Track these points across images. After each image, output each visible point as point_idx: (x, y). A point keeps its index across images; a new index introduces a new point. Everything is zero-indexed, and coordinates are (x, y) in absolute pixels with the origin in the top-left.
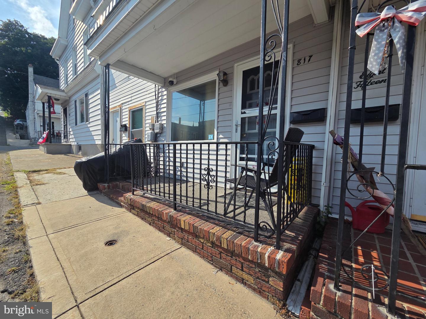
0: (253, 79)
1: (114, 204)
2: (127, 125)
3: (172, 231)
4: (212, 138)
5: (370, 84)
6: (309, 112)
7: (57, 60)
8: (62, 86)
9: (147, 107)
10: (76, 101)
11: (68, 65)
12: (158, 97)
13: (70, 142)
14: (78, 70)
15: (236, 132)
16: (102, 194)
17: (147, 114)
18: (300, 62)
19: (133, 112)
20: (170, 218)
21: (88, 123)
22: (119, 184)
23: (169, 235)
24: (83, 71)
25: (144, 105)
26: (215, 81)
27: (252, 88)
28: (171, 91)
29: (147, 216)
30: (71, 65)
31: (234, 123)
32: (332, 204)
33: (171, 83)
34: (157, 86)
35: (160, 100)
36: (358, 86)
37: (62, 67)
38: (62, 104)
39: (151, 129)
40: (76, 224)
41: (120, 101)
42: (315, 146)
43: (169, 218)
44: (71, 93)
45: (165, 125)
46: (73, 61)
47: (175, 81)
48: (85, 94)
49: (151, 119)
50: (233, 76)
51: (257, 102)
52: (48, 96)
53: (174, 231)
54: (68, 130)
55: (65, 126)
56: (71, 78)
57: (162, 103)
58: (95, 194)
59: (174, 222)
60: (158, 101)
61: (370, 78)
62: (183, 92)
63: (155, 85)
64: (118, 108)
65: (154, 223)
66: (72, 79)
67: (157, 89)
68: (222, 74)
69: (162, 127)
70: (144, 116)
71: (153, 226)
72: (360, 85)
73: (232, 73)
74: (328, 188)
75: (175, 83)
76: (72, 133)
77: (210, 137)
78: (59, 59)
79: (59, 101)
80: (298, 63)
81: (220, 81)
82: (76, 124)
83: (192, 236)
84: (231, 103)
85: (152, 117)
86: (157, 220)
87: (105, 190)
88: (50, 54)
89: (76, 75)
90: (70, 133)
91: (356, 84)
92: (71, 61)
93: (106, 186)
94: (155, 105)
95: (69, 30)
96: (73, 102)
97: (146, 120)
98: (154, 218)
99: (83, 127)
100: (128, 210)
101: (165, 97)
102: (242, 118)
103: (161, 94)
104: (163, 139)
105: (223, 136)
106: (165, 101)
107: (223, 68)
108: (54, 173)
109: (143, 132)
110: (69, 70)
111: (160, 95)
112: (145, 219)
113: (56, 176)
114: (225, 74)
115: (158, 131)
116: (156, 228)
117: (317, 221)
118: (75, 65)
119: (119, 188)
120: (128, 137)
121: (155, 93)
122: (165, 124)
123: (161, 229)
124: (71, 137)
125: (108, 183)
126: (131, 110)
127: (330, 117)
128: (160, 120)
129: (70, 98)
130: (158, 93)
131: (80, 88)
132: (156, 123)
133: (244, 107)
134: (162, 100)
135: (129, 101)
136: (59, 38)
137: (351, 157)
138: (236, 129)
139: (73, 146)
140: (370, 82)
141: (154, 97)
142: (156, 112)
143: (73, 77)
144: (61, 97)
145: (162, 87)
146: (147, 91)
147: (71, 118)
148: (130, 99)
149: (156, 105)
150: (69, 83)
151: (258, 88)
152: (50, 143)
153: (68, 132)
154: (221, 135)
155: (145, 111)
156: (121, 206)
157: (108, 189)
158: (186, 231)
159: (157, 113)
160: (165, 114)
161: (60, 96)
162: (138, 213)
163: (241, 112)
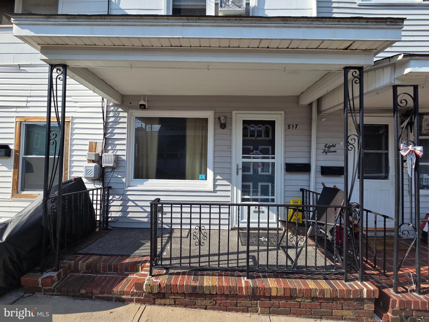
3: (252, 305)
4: (204, 178)
9: (79, 126)
18: (290, 127)
20: (253, 291)
23: (245, 311)
25: (69, 122)
29: (199, 300)
34: (105, 100)
35: (112, 122)
36: (324, 151)
45: (124, 158)
47: (147, 105)
49: (90, 145)
53: (257, 302)
57: (117, 126)
59: (260, 293)
60: (107, 122)
61: (329, 148)
63: (103, 98)
67: (105, 106)
70: (67, 137)
77: (201, 177)
83: (285, 299)
84: (230, 146)
85: (91, 142)
86: (225, 299)
94: (100, 126)
97: (73, 145)
98: (218, 298)
100: (143, 303)
101: (124, 120)
102: (243, 163)
103: (114, 114)
104: (120, 176)
105: (221, 177)
106: (123, 125)
111: (111, 115)
115: (109, 165)
116: (220, 309)
122: (123, 155)
123: (231, 308)
125: (57, 270)
126: (23, 123)
128: (111, 149)
130: (107, 111)
132: (105, 153)
133: (245, 152)
135: (19, 106)
138: (237, 172)
141: (100, 115)
142: (102, 136)
145: (117, 106)
146: (77, 102)
149: (104, 126)
154: (218, 176)
156: (122, 301)
158: (276, 297)
159: (106, 139)
160: (124, 142)
162: (175, 301)
163: (243, 156)
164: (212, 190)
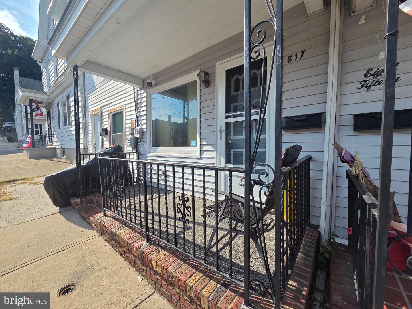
0: (238, 78)
1: (86, 224)
2: (108, 129)
3: (144, 270)
4: (195, 145)
5: (377, 83)
6: (305, 118)
7: (40, 62)
8: (46, 89)
9: (127, 110)
10: (58, 104)
11: (50, 67)
12: (137, 99)
13: (55, 145)
14: (59, 72)
15: (221, 138)
16: (75, 211)
17: (127, 118)
18: (291, 58)
19: (114, 115)
20: (141, 255)
21: (70, 126)
22: (94, 199)
23: (141, 273)
24: (64, 72)
25: (124, 108)
26: (196, 81)
27: (237, 89)
28: (151, 93)
29: (117, 245)
30: (53, 67)
31: (218, 129)
32: (335, 226)
33: (150, 84)
34: (135, 87)
35: (139, 103)
36: (362, 86)
37: (44, 70)
38: (45, 107)
39: (131, 134)
40: (30, 259)
41: (100, 104)
42: (312, 157)
43: (139, 254)
44: (53, 95)
45: (145, 130)
46: (54, 62)
47: (154, 82)
48: (67, 97)
49: (132, 123)
50: (215, 76)
51: (243, 104)
52: (29, 99)
53: (146, 270)
54: (52, 134)
55: (50, 129)
56: (53, 79)
57: (142, 106)
58: (68, 210)
59: (145, 260)
60: (137, 104)
61: (378, 76)
62: (165, 93)
63: (134, 87)
64: (99, 111)
65: (125, 254)
66: (54, 82)
67: (136, 91)
68: (202, 74)
69: (142, 132)
70: (124, 120)
71: (124, 258)
72: (365, 85)
73: (214, 73)
74: (329, 207)
75: (154, 84)
76: (55, 136)
77: (193, 143)
78: (41, 61)
79: (42, 104)
80: (289, 60)
81: (201, 82)
82: (59, 128)
83: (166, 282)
84: (214, 106)
85: (132, 121)
86: (128, 253)
87: (78, 207)
88: (32, 56)
89: (58, 77)
90: (54, 137)
91: (360, 83)
92: (52, 63)
93: (78, 202)
94: (134, 108)
95: (49, 31)
96: (56, 105)
97: (126, 124)
98: (125, 249)
99: (66, 130)
100: (99, 233)
101: (145, 99)
102: (227, 123)
103: (141, 96)
104: (144, 145)
105: (207, 143)
106: (144, 104)
107: (203, 67)
108: (30, 183)
109: (124, 137)
110: (51, 72)
111: (139, 97)
112: (116, 248)
113: (31, 186)
114: (206, 74)
115: (138, 136)
116: (128, 261)
117: (320, 252)
118: (57, 66)
119: (93, 203)
120: (109, 141)
121: (134, 95)
122: (145, 128)
123: (133, 264)
124: (55, 141)
125: (81, 199)
126: (111, 114)
127: (329, 124)
128: (140, 124)
129: (52, 100)
130: (137, 95)
131: (62, 90)
132: (137, 128)
133: (228, 110)
134: (141, 102)
135: (109, 104)
136: (39, 40)
137: (364, 179)
138: (221, 136)
139: (57, 150)
140: (377, 81)
141: (133, 100)
142: (135, 115)
143: (55, 79)
144: (44, 100)
145: (141, 89)
146: (126, 93)
147: (54, 121)
148: (109, 102)
149: (136, 107)
150: (51, 85)
151: (243, 89)
152: (33, 147)
153: (52, 136)
154: (204, 142)
155: (125, 114)
156: (92, 228)
157: (81, 205)
158: (159, 274)
159: (137, 117)
160: (145, 117)
161: (43, 98)
162: (108, 239)
163: (226, 116)
164: (199, 157)
